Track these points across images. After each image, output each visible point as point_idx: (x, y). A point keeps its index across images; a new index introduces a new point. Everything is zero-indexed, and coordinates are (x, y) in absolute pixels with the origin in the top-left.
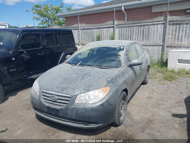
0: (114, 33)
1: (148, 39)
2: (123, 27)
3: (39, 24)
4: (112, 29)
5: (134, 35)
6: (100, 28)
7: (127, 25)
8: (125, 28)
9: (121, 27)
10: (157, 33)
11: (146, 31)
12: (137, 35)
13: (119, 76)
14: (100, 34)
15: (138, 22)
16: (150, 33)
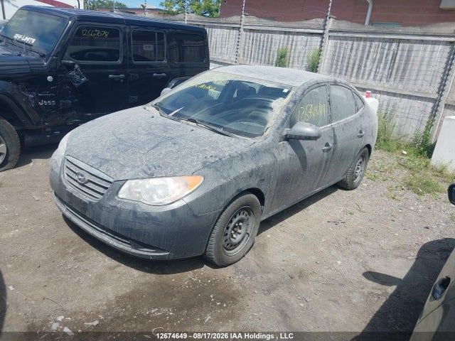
0: (321, 51)
1: (402, 78)
2: (346, 39)
3: (162, 4)
4: (319, 39)
5: (368, 63)
6: (289, 33)
7: (357, 35)
8: (350, 42)
9: (339, 38)
10: (428, 65)
11: (401, 56)
12: (376, 64)
13: (241, 157)
14: (287, 47)
15: (385, 30)
16: (411, 62)
